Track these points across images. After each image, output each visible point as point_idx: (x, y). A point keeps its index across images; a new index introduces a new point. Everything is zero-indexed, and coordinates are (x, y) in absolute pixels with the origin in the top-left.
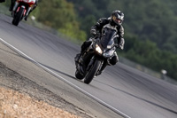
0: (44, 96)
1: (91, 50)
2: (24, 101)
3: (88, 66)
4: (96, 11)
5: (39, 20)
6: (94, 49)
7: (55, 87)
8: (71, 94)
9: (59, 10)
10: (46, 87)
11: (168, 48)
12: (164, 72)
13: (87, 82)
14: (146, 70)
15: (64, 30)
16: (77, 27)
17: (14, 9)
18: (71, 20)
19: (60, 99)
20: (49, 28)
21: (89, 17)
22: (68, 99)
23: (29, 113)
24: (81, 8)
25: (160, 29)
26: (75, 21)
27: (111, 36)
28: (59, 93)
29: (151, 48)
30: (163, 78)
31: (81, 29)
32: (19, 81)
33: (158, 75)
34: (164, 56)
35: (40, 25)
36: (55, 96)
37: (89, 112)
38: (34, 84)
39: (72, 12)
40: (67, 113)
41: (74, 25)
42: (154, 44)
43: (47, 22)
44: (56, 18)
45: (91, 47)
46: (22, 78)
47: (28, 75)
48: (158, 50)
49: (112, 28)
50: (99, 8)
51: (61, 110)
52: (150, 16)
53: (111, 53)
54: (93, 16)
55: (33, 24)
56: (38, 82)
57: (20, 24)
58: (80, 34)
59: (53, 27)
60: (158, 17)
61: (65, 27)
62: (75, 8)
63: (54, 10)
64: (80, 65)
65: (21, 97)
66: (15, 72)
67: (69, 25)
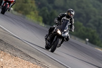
0: (18, 54)
1: (55, 32)
2: (6, 57)
3: (53, 42)
5: (15, 10)
6: (56, 32)
7: (24, 49)
8: (33, 52)
9: (26, 4)
10: (19, 48)
11: (89, 26)
12: (87, 40)
13: (52, 51)
14: (77, 39)
15: (29, 16)
16: (37, 14)
17: (2, 5)
18: (34, 10)
19: (27, 56)
20: (21, 15)
21: (43, 8)
22: (32, 55)
23: (10, 64)
24: (39, 3)
25: (84, 15)
26: (36, 11)
27: (66, 24)
28: (27, 52)
29: (80, 26)
30: (87, 44)
31: (39, 15)
32: (4, 45)
33: (84, 42)
34: (87, 31)
35: (16, 13)
36: (24, 54)
37: (44, 63)
38: (12, 47)
39: (34, 5)
40: (31, 63)
41: (35, 13)
42: (81, 24)
43: (20, 11)
44: (25, 9)
45: (54, 31)
46: (5, 43)
47: (9, 42)
48: (84, 27)
49: (67, 19)
50: (49, 3)
51: (28, 62)
52: (79, 7)
53: (67, 34)
54: (46, 8)
55: (12, 12)
56: (15, 46)
57: (5, 13)
58: (39, 18)
59: (23, 14)
60: (83, 8)
61: (30, 14)
62: (36, 3)
63: (24, 4)
64: (48, 41)
65: (5, 54)
66: (1, 40)
67: (32, 13)
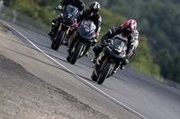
4: (170, 44)
15: (137, 64)
16: (151, 60)
18: (145, 54)
21: (162, 50)
24: (155, 42)
26: (148, 55)
31: (154, 62)
32: (91, 115)
41: (147, 58)
46: (94, 112)
50: (173, 41)
54: (167, 50)
58: (153, 68)
61: (138, 61)
62: (148, 41)
66: (87, 106)
67: (143, 59)
